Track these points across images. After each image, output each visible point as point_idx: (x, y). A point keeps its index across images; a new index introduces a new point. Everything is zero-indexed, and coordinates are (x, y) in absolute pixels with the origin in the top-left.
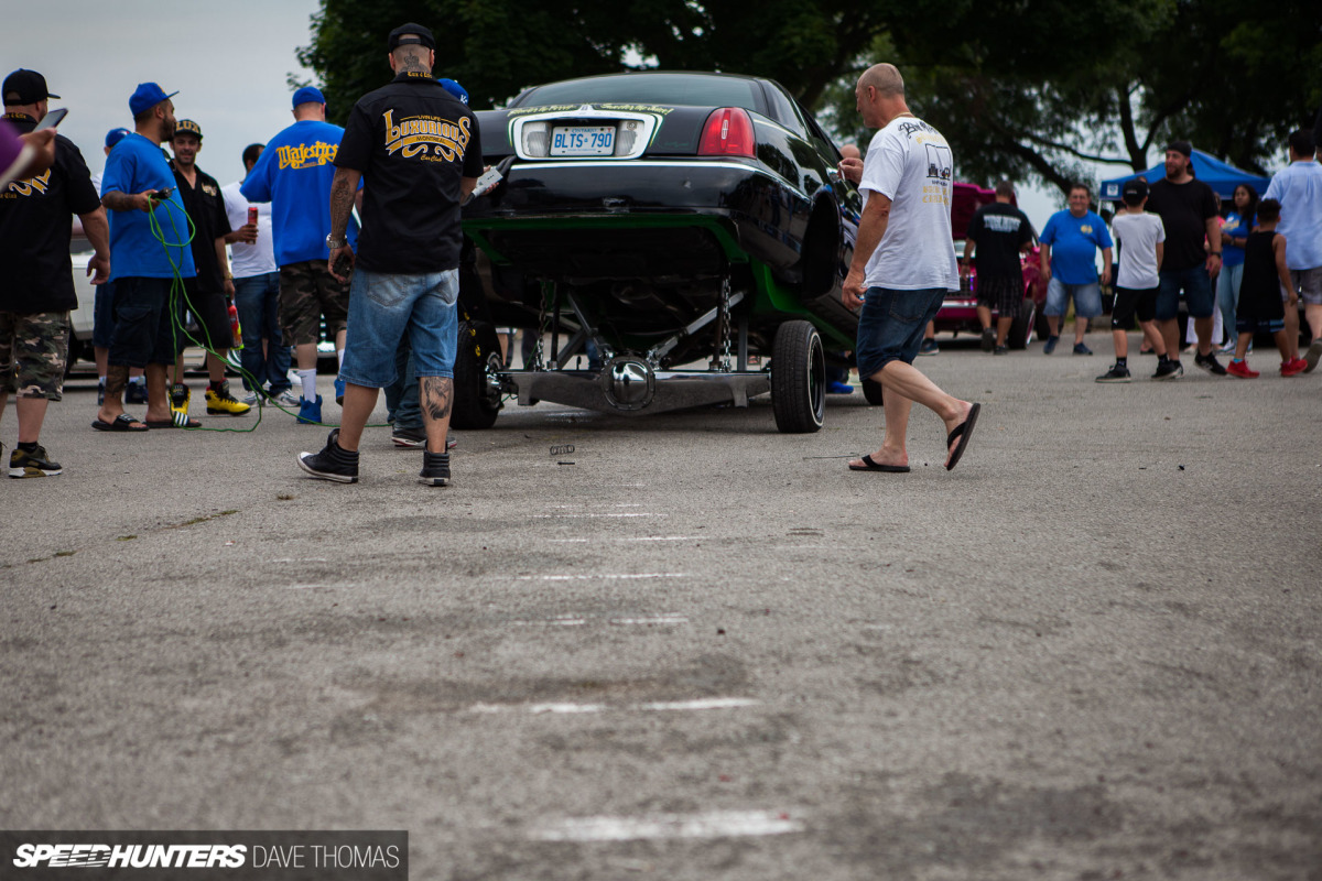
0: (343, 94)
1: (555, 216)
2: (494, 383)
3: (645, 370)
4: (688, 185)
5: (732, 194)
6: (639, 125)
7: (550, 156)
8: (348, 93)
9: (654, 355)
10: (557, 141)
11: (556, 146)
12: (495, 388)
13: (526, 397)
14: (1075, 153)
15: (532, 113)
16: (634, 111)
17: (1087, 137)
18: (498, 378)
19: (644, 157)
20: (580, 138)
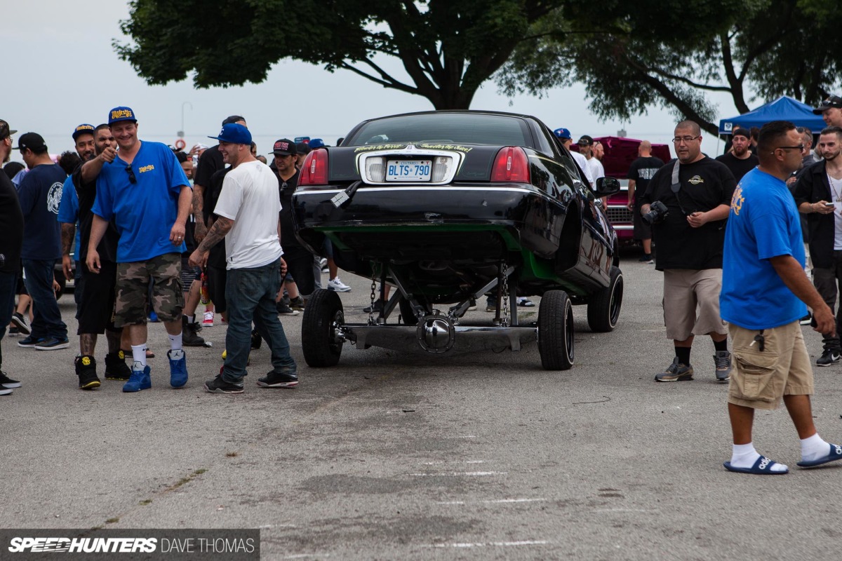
0: (154, 54)
1: (391, 224)
2: (340, 334)
3: (447, 325)
4: (485, 204)
5: (516, 209)
6: (449, 160)
7: (386, 181)
8: (158, 54)
9: (454, 314)
10: (390, 170)
11: (390, 174)
12: (340, 338)
13: (363, 344)
14: (690, 83)
15: (372, 150)
16: (445, 149)
17: (697, 69)
18: (343, 331)
19: (452, 183)
20: (407, 168)
